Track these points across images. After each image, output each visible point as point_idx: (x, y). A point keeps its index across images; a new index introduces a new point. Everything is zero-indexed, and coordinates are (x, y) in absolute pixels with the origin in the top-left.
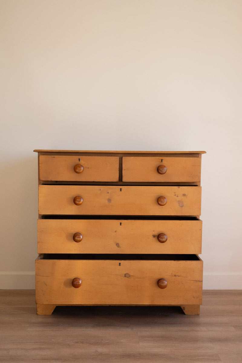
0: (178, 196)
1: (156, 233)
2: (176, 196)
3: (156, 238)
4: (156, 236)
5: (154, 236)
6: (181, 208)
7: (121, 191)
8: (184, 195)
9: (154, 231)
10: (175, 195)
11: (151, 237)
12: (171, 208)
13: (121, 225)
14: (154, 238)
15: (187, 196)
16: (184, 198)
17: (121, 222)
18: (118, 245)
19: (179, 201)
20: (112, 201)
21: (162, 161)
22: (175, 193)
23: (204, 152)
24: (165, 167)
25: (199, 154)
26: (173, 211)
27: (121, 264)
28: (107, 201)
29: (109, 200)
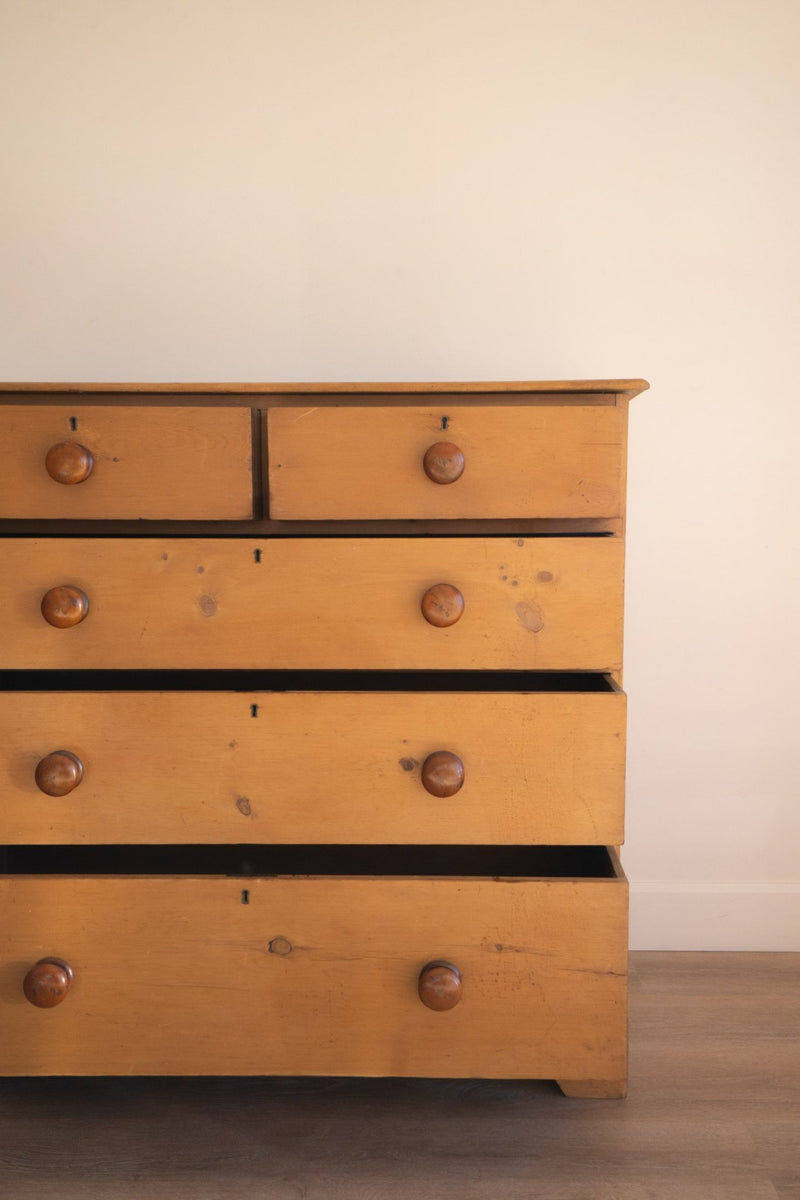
0: (515, 583)
1: (417, 752)
2: (509, 580)
3: (417, 772)
4: (417, 763)
5: (407, 765)
6: (532, 634)
8: (545, 577)
9: (405, 741)
10: (505, 578)
11: (396, 770)
12: (486, 636)
14: (407, 772)
15: (557, 580)
16: (542, 589)
17: (255, 702)
18: (242, 804)
19: (520, 605)
20: (219, 609)
21: (444, 426)
22: (502, 568)
23: (638, 386)
24: (457, 450)
25: (618, 395)
26: (495, 650)
27: (250, 897)
28: (195, 608)
29: (208, 603)
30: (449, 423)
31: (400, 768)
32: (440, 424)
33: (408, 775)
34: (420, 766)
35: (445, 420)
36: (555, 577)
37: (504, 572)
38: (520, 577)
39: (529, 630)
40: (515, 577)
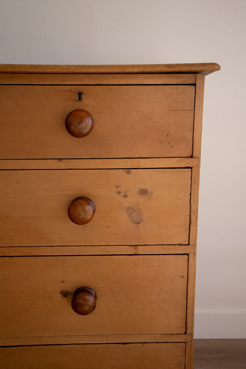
0: (126, 196)
1: (70, 287)
2: (122, 194)
3: (70, 298)
4: (70, 293)
5: (65, 294)
6: (136, 225)
8: (143, 192)
9: (63, 282)
10: (119, 193)
11: (59, 297)
12: (108, 226)
14: (64, 298)
15: (151, 194)
16: (141, 199)
19: (129, 208)
21: (80, 99)
22: (118, 187)
23: (213, 67)
24: (88, 114)
25: (197, 75)
26: (114, 234)
30: (83, 96)
31: (61, 295)
32: (77, 97)
33: (65, 299)
34: (72, 295)
35: (80, 94)
36: (149, 193)
37: (119, 190)
38: (128, 192)
39: (134, 223)
40: (126, 192)
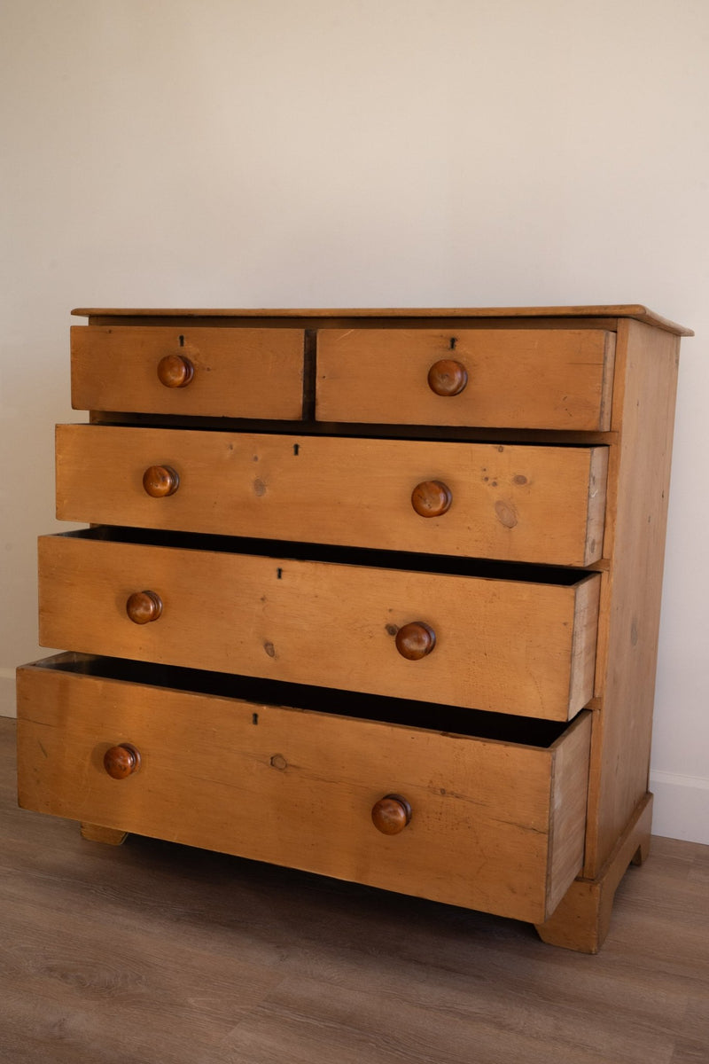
0: (495, 484)
1: (400, 619)
2: (490, 481)
4: (396, 629)
5: (391, 630)
6: (507, 529)
7: (296, 453)
8: (520, 480)
9: (390, 610)
10: (487, 479)
11: (383, 633)
12: (469, 528)
13: (279, 577)
14: (391, 636)
15: (531, 483)
16: (517, 491)
17: (282, 567)
18: (268, 647)
19: (499, 503)
20: (267, 490)
21: (454, 346)
22: (485, 470)
24: (460, 366)
26: (476, 541)
27: (259, 719)
28: (250, 489)
29: (259, 486)
30: (457, 343)
31: (387, 633)
32: (449, 344)
35: (453, 341)
36: (528, 482)
37: (486, 474)
38: (499, 479)
39: (505, 526)
40: (496, 478)
